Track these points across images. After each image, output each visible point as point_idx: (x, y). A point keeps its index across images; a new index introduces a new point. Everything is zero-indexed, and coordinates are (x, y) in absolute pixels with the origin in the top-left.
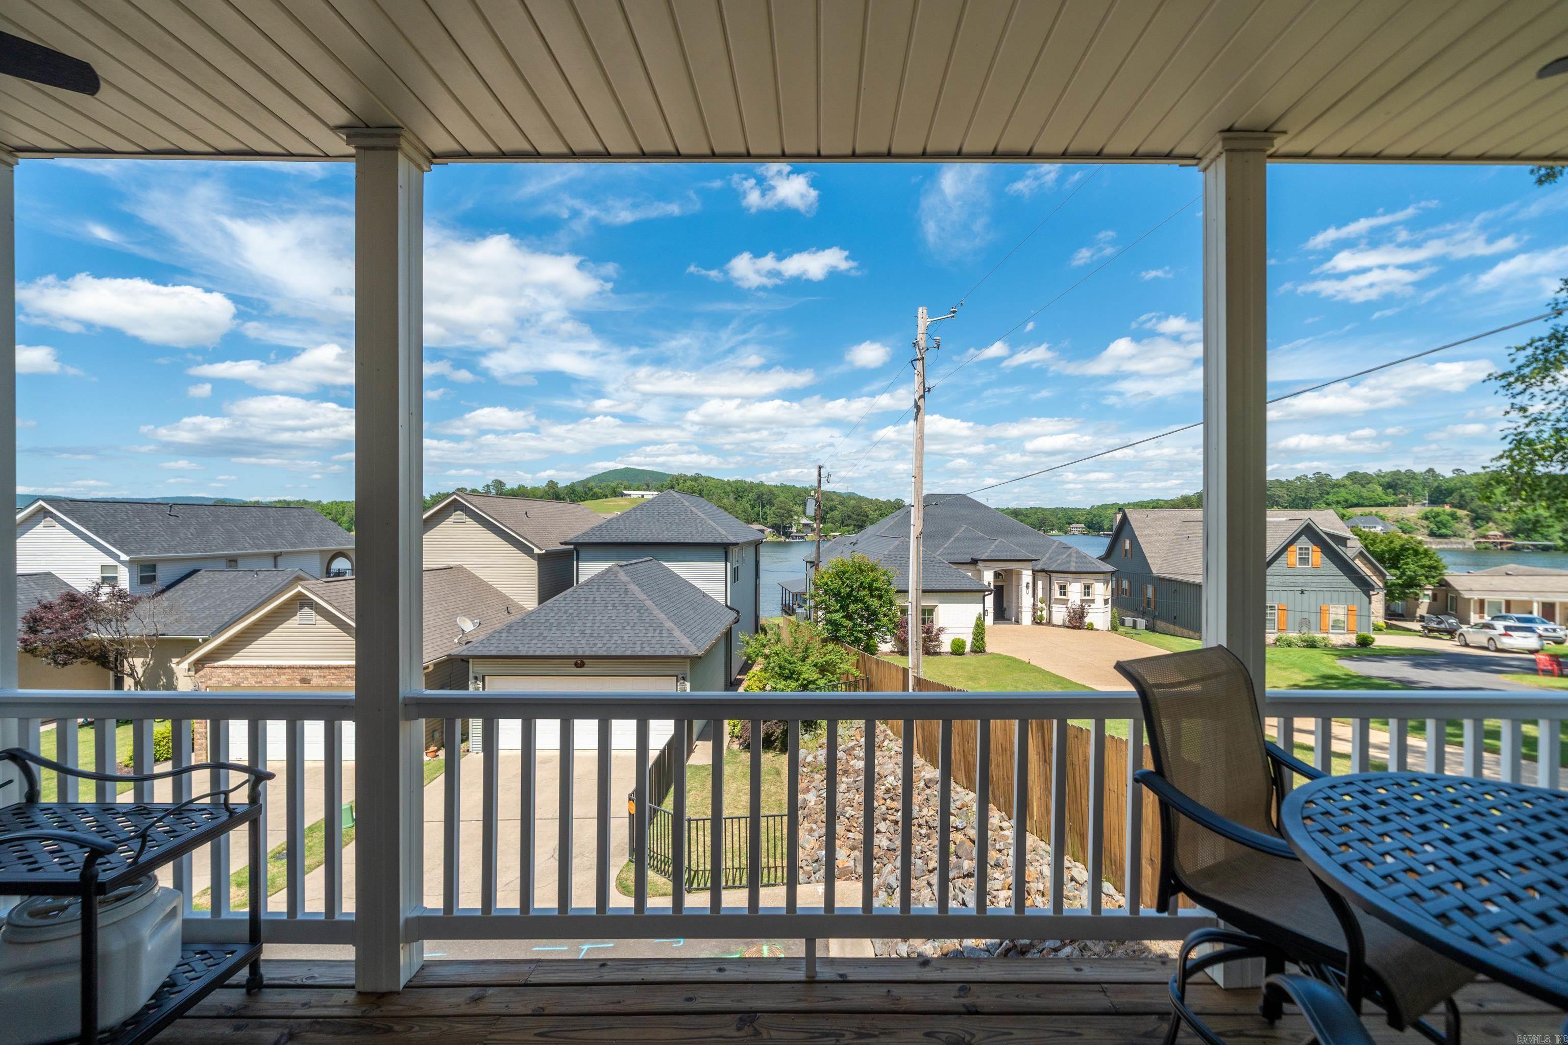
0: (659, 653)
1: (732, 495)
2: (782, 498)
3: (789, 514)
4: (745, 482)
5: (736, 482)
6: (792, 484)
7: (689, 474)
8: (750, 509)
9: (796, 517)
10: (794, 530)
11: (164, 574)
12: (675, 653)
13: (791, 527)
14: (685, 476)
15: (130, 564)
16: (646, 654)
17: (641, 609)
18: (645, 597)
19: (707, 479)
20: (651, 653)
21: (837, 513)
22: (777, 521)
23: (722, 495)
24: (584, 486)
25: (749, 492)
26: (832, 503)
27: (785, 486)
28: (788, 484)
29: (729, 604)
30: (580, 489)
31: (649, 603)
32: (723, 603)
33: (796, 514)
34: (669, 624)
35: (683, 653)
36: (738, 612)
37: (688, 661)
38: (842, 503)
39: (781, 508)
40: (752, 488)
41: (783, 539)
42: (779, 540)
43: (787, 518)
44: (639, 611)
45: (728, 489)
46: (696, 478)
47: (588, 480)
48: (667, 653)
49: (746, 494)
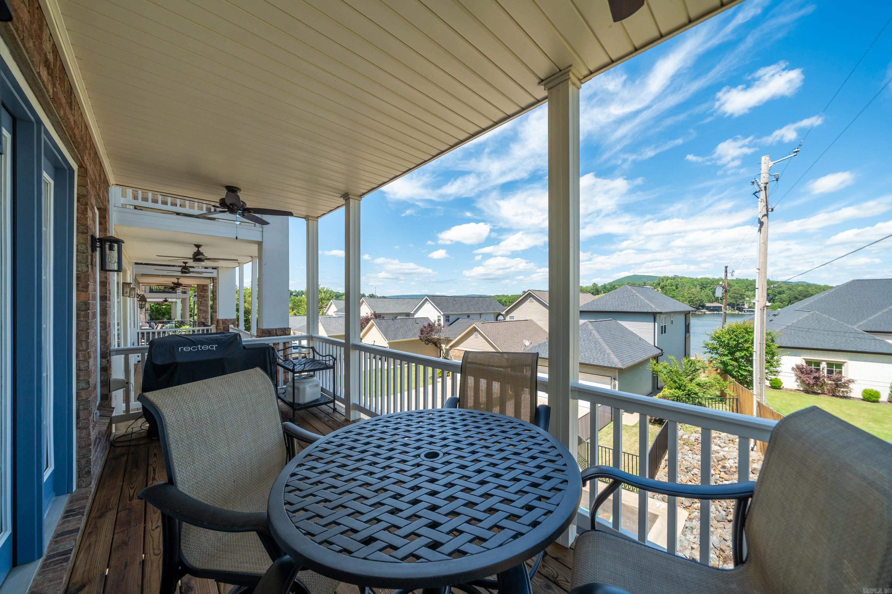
0: (601, 364)
1: (698, 286)
2: (736, 287)
3: (742, 297)
4: (708, 279)
5: (702, 279)
6: (745, 278)
7: (670, 276)
8: (711, 294)
9: (747, 299)
10: (746, 306)
11: (452, 319)
12: (610, 366)
13: (744, 305)
14: (667, 277)
15: (443, 315)
16: (595, 364)
17: (596, 343)
18: (599, 337)
19: (682, 278)
20: (598, 364)
21: (784, 295)
22: (732, 301)
23: (692, 287)
24: (610, 285)
25: (711, 284)
26: (780, 289)
27: (740, 280)
28: (742, 278)
29: (656, 345)
30: (608, 287)
31: (601, 340)
32: (653, 344)
33: (748, 296)
34: (609, 351)
35: (613, 366)
36: (662, 350)
37: (617, 371)
38: (790, 289)
39: (735, 293)
40: (713, 282)
41: (737, 312)
42: (734, 312)
43: (740, 299)
44: (595, 343)
45: (696, 283)
46: (674, 278)
47: (614, 282)
48: (605, 365)
49: (708, 285)
